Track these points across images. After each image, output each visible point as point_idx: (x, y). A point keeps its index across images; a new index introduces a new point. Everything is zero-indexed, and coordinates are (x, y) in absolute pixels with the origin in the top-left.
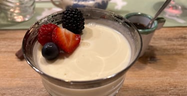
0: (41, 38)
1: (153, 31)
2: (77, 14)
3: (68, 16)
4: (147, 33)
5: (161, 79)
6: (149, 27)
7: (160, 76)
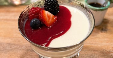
0: (31, 15)
1: (106, 9)
2: (54, 2)
3: (48, 3)
4: (102, 10)
5: (108, 44)
6: (104, 5)
7: (107, 42)
